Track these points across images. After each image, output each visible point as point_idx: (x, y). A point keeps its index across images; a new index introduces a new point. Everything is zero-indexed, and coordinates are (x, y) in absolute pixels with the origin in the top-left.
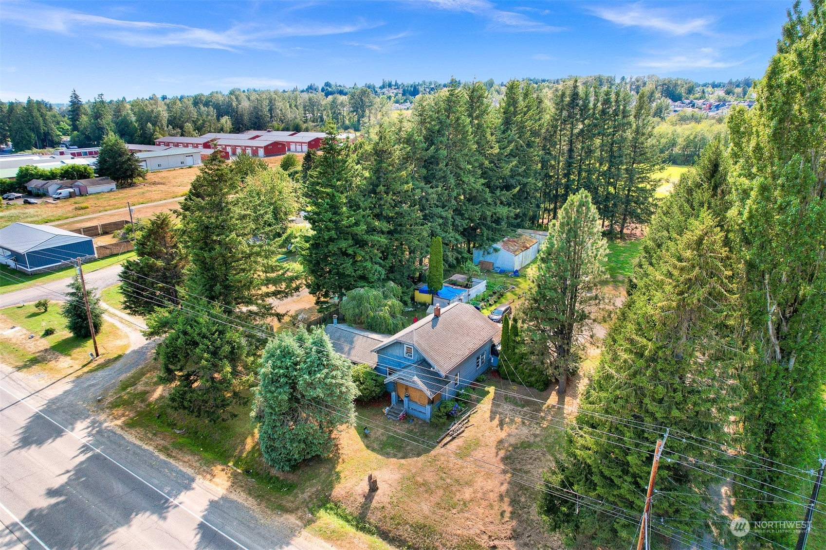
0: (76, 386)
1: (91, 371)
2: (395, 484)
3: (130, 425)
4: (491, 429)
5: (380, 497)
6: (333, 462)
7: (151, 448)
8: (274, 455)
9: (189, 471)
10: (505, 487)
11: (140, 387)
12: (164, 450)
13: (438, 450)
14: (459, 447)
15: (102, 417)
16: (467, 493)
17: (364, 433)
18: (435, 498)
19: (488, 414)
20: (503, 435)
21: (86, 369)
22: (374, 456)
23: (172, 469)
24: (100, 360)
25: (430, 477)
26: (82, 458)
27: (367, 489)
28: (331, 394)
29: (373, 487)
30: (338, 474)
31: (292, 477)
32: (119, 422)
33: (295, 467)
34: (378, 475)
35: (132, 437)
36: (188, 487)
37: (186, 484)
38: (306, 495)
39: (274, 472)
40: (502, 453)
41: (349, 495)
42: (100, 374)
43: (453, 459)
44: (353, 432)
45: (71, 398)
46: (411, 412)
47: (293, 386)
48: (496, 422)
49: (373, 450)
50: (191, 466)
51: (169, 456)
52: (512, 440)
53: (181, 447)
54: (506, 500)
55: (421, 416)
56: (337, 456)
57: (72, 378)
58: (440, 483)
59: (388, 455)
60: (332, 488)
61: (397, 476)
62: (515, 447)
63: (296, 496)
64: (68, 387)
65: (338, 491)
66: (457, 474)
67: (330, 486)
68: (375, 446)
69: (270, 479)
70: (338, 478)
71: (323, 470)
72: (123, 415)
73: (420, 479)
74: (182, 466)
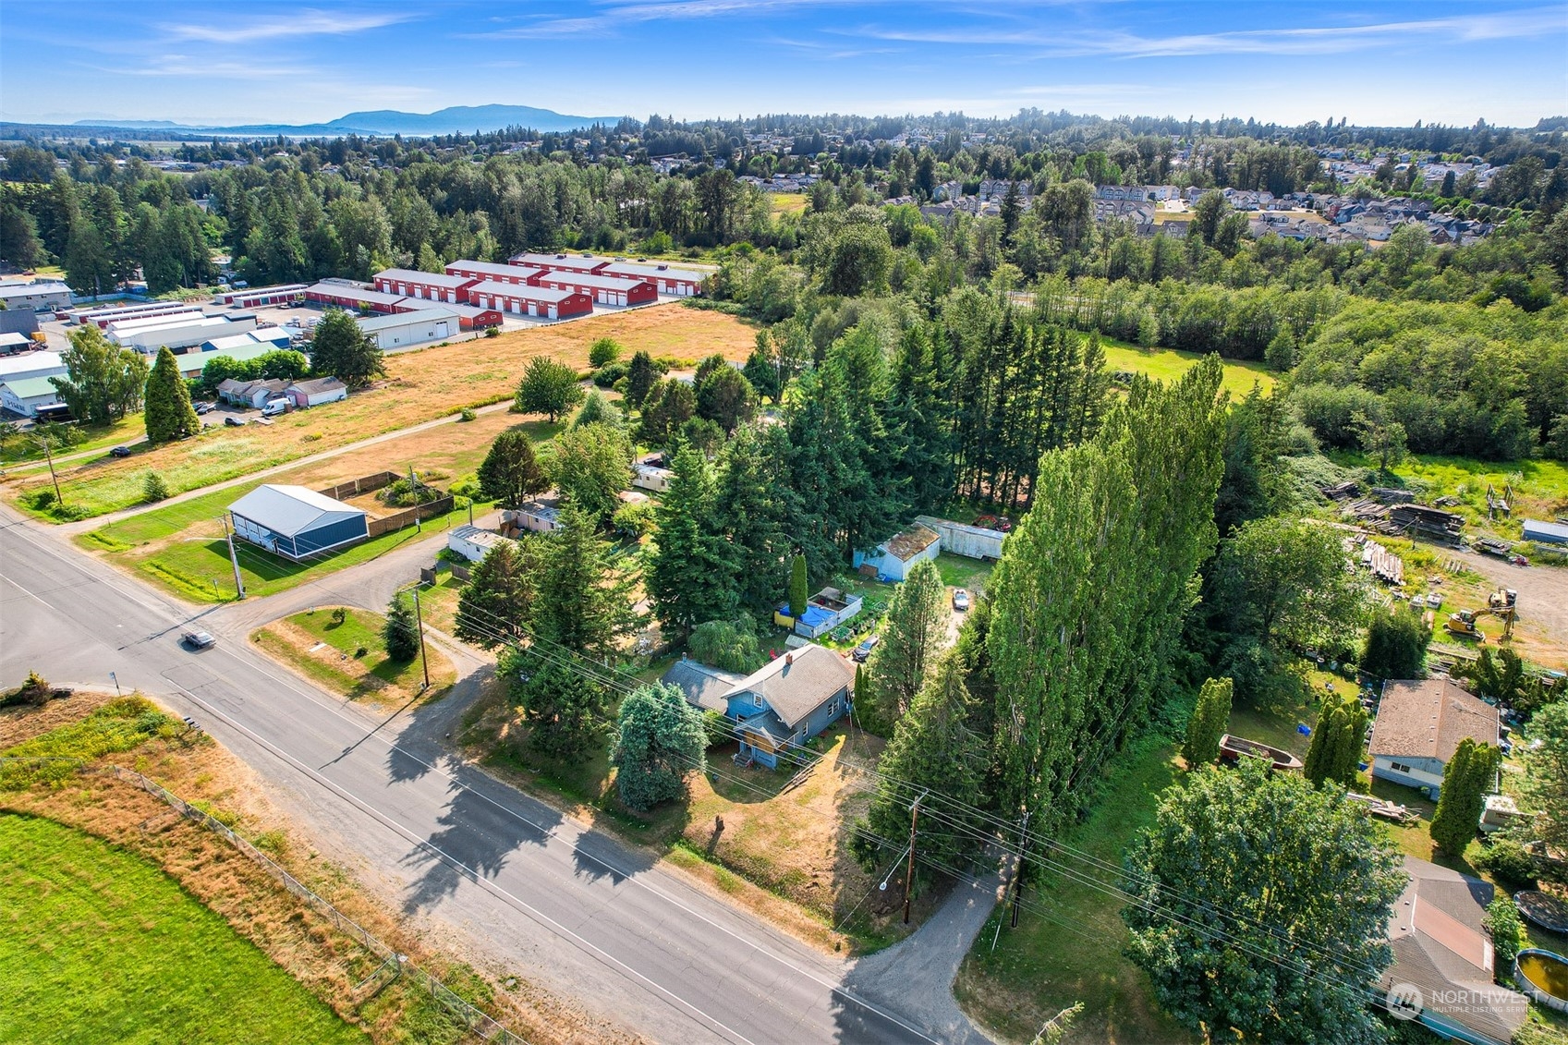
0: (418, 720)
1: (426, 703)
2: (739, 825)
3: (486, 763)
4: (833, 779)
5: (726, 835)
6: (684, 804)
7: (514, 787)
8: (632, 797)
9: (555, 809)
10: (836, 830)
11: (484, 724)
12: (525, 788)
13: (780, 797)
14: (800, 795)
15: (458, 755)
16: (801, 835)
17: (713, 781)
18: (773, 838)
19: (833, 764)
20: (842, 785)
21: (420, 701)
22: (722, 800)
23: (540, 807)
24: (431, 692)
25: (770, 820)
26: (455, 793)
27: (714, 828)
28: (685, 745)
29: (720, 826)
30: (689, 815)
31: (648, 817)
32: (476, 761)
33: (651, 808)
34: (724, 816)
35: (493, 776)
36: (558, 823)
37: (556, 821)
38: (662, 832)
39: (631, 812)
40: (838, 802)
41: (699, 832)
42: (437, 707)
43: (793, 805)
44: (703, 777)
45: (417, 734)
46: (758, 760)
47: (652, 736)
48: (839, 772)
49: (721, 795)
50: (555, 804)
51: (532, 794)
52: (851, 791)
53: (542, 787)
54: (834, 841)
55: (768, 764)
56: (688, 799)
57: (409, 711)
58: (779, 825)
59: (734, 800)
60: (684, 827)
61: (741, 818)
62: (852, 797)
63: (653, 832)
64: (411, 721)
65: (690, 828)
66: (794, 818)
67: (683, 825)
68: (723, 790)
69: (626, 818)
70: (690, 818)
71: (676, 811)
72: (477, 754)
73: (761, 822)
74: (549, 803)
